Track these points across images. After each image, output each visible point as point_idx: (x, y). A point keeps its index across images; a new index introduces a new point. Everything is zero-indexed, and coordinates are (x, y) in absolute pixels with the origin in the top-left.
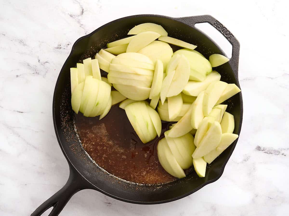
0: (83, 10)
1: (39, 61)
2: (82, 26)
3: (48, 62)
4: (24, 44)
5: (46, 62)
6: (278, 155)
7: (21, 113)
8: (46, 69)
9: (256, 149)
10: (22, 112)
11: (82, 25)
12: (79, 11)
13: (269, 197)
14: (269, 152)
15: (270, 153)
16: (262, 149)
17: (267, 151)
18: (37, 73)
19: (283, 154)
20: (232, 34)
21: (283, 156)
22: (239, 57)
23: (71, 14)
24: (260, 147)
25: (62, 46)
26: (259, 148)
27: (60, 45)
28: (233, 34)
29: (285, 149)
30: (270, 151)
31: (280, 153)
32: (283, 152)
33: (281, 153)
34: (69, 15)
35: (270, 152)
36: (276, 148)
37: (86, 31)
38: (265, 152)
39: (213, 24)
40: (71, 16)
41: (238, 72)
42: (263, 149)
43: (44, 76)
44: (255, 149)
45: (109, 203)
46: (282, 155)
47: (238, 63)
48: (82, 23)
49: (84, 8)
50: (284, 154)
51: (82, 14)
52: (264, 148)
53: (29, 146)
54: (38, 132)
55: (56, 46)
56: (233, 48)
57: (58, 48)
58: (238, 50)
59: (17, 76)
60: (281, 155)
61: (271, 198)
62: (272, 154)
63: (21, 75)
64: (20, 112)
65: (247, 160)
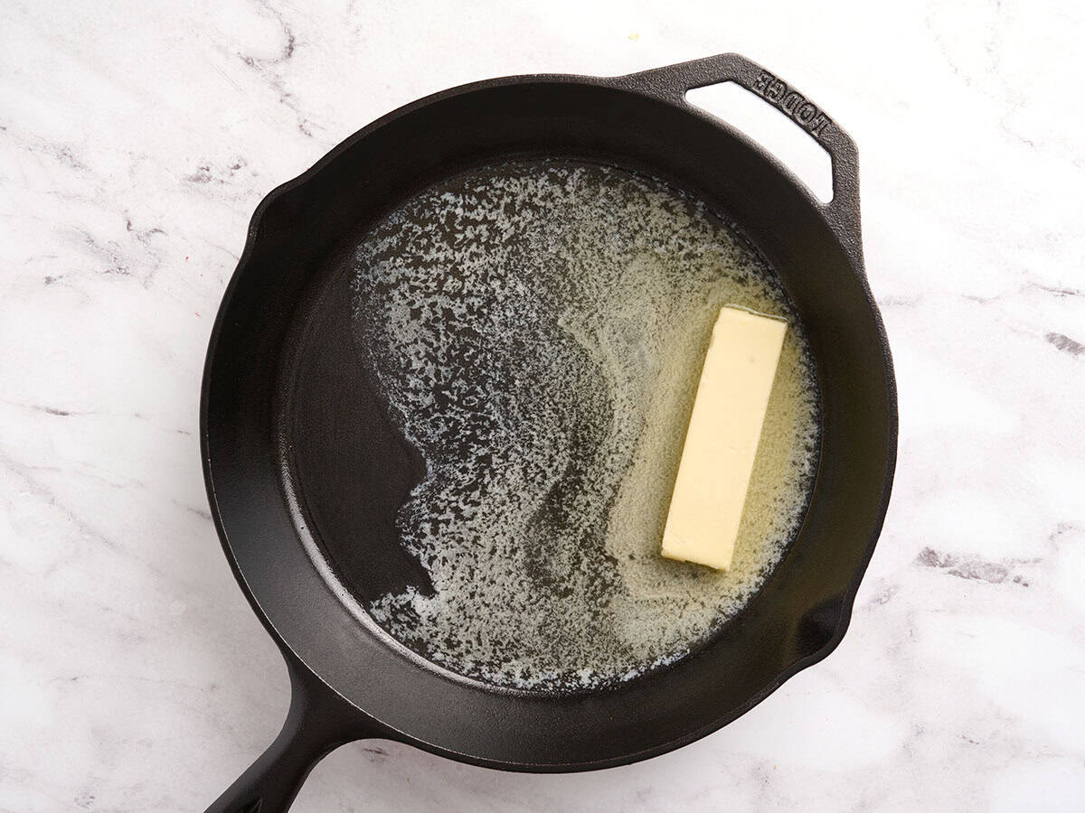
0: (292, 41)
1: (129, 224)
2: (289, 100)
3: (161, 231)
4: (75, 163)
5: (156, 230)
6: (999, 581)
7: (60, 416)
8: (155, 255)
9: (920, 558)
10: (63, 414)
11: (287, 95)
12: (276, 45)
13: (964, 738)
14: (968, 572)
15: (970, 573)
16: (942, 560)
17: (960, 567)
18: (120, 269)
19: (1017, 580)
20: (823, 114)
21: (1019, 586)
22: (861, 195)
23: (250, 55)
24: (933, 552)
25: (214, 173)
26: (929, 557)
27: (208, 170)
28: (831, 115)
29: (1025, 562)
30: (972, 566)
31: (1006, 575)
32: (1017, 571)
33: (1011, 577)
34: (242, 58)
35: (972, 570)
36: (993, 555)
37: (302, 120)
38: (954, 573)
39: (750, 83)
40: (249, 63)
41: (861, 251)
42: (946, 560)
43: (147, 282)
44: (917, 561)
45: (376, 752)
46: (1017, 582)
47: (857, 216)
48: (287, 88)
49: (295, 33)
50: (1023, 581)
51: (289, 55)
52: (949, 556)
53: (87, 537)
54: (120, 487)
55: (193, 171)
56: (833, 163)
57: (198, 179)
58: (854, 168)
59: (48, 280)
60: (1011, 583)
61: (971, 742)
62: (977, 577)
63: (61, 277)
64: (56, 412)
65: (884, 600)
